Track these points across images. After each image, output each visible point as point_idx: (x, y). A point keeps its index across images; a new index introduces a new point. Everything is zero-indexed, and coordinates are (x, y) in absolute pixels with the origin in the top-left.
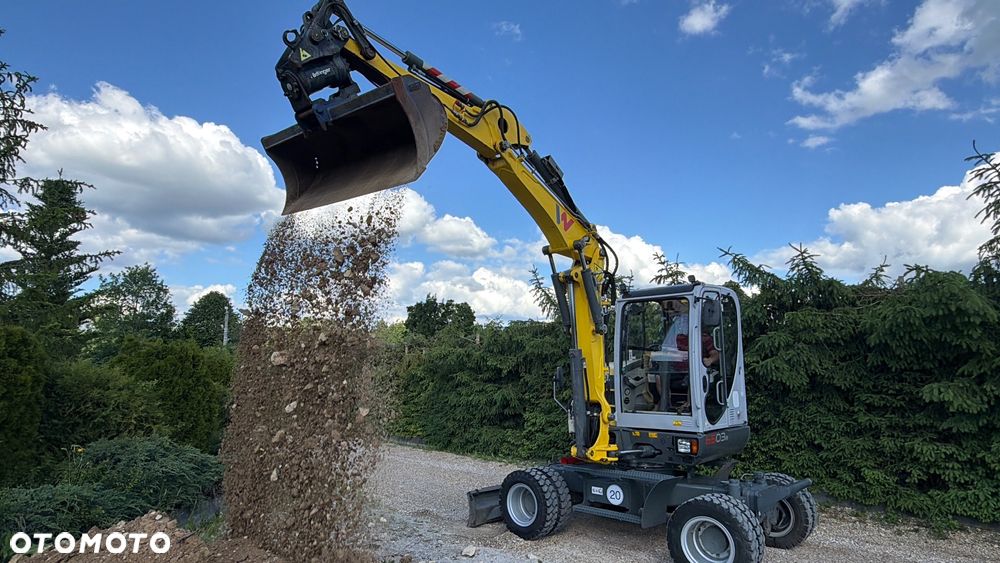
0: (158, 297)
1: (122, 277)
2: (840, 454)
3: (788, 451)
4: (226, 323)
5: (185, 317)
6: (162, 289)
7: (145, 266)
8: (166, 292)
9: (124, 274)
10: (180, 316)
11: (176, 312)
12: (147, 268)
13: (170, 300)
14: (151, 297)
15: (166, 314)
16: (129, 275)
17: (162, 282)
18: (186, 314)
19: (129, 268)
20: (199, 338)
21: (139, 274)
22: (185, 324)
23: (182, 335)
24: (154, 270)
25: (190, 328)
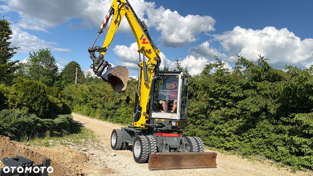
0: (51, 62)
1: (38, 54)
2: (271, 140)
3: (256, 138)
4: (76, 76)
5: (62, 71)
6: (53, 60)
7: (46, 49)
8: (54, 61)
9: (38, 53)
10: (60, 71)
11: (58, 69)
13: (55, 64)
14: (49, 62)
15: (54, 70)
16: (40, 53)
17: (53, 57)
18: (62, 70)
19: (40, 50)
20: (67, 81)
21: (44, 53)
22: (62, 74)
23: (60, 79)
24: (50, 51)
25: (64, 76)
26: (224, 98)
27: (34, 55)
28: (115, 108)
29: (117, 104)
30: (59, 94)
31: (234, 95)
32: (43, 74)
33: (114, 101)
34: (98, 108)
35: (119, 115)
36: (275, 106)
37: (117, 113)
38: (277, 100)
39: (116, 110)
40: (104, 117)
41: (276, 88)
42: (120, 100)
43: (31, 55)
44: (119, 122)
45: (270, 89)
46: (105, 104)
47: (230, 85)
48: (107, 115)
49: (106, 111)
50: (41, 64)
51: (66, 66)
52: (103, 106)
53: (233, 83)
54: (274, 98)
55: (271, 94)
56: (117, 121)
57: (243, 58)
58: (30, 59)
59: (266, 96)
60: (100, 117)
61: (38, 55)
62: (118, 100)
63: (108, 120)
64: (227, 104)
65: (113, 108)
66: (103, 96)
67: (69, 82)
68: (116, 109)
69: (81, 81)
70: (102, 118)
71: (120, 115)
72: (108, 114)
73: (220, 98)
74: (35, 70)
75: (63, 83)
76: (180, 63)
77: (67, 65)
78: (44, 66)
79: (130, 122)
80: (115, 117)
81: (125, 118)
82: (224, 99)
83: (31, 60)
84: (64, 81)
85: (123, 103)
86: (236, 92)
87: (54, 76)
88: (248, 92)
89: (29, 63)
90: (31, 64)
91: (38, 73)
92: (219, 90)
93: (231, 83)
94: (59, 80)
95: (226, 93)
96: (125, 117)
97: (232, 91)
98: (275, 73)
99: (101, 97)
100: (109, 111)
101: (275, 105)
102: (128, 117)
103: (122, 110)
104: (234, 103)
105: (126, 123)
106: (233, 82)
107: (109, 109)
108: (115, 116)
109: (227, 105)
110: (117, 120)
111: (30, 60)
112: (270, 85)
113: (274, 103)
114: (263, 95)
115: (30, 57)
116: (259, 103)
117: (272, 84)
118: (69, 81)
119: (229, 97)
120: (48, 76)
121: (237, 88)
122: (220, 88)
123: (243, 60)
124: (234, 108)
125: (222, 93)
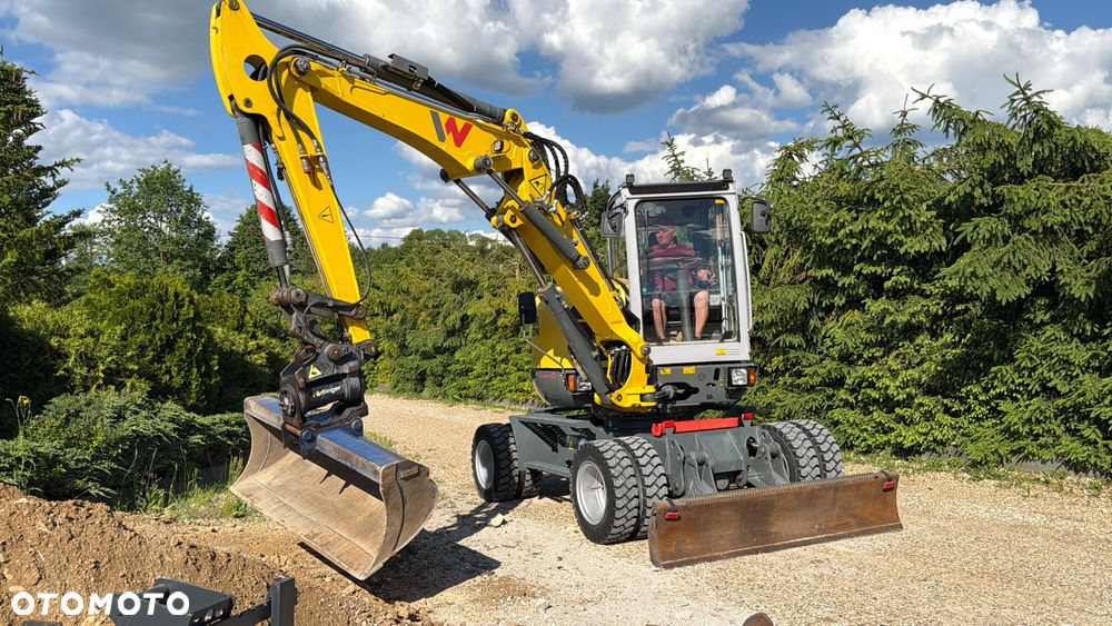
0: (188, 209)
1: (136, 184)
2: (1081, 399)
3: (1016, 399)
5: (230, 238)
6: (192, 200)
7: (163, 166)
8: (198, 204)
9: (138, 180)
10: (223, 239)
11: (217, 233)
12: (168, 168)
13: (206, 214)
14: (179, 211)
15: (203, 235)
16: (146, 181)
17: (191, 188)
18: (231, 234)
19: (144, 170)
20: (253, 271)
21: (157, 178)
22: (232, 249)
23: (229, 265)
24: (178, 171)
25: (239, 256)
26: (874, 264)
27: (123, 191)
28: (446, 350)
29: (451, 333)
30: (248, 318)
31: (913, 246)
32: (165, 254)
33: (439, 322)
34: (382, 357)
35: (465, 372)
36: (1088, 271)
37: (458, 367)
38: (1091, 246)
39: (452, 354)
40: (410, 385)
41: (1087, 201)
42: (464, 318)
43: (113, 193)
44: (467, 397)
45: (1066, 206)
46: (409, 338)
47: (894, 210)
48: (421, 379)
49: (413, 361)
50: (153, 221)
51: (241, 217)
52: (403, 347)
53: (906, 201)
54: (1081, 238)
55: (1064, 225)
56: (460, 395)
57: (942, 100)
58: (111, 206)
59: (1049, 235)
60: (396, 386)
61: (137, 190)
62: (454, 319)
63: (426, 392)
64: (887, 284)
65: (439, 350)
66: (395, 311)
67: (262, 275)
68: (452, 351)
69: (303, 268)
70: (402, 391)
71: (468, 371)
72: (425, 371)
73: (857, 268)
74: (136, 245)
75: (240, 279)
76: (682, 153)
77: (244, 213)
78: (164, 225)
79: (510, 391)
80: (453, 380)
81: (490, 380)
82: (872, 269)
83: (116, 209)
84: (244, 271)
85: (473, 326)
86: (921, 237)
87: (204, 260)
88: (977, 226)
89: (109, 222)
90: (115, 223)
91: (146, 254)
92: (851, 234)
93: (899, 202)
94: (224, 271)
95: (879, 243)
96: (487, 378)
97: (905, 233)
98: (1081, 140)
99: (390, 314)
100: (425, 362)
101: (1085, 264)
102: (502, 375)
103: (474, 351)
104: (913, 277)
105: (495, 400)
106: (906, 196)
107: (426, 356)
108: (452, 376)
109: (889, 290)
110: (459, 389)
111: (112, 211)
112: (1061, 190)
113: (1080, 259)
114: (1034, 233)
115: (111, 201)
116: (1025, 266)
117: (1068, 188)
118: (261, 269)
119: (894, 257)
120: (184, 259)
121: (922, 219)
122: (857, 227)
123: (942, 106)
124: (916, 297)
125: (866, 243)
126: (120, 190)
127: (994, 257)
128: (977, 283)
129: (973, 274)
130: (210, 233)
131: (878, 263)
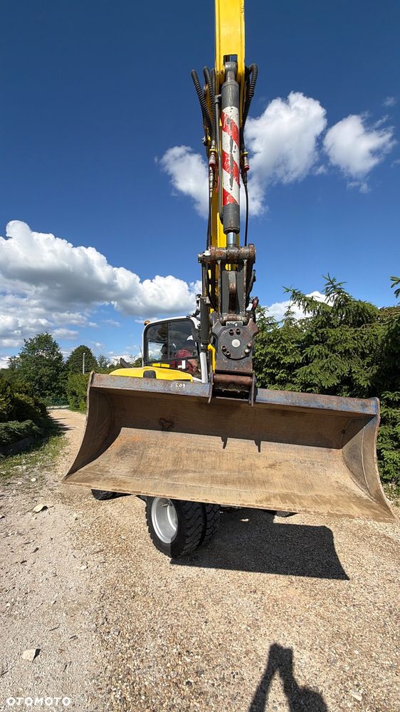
25: (70, 366)
26: (271, 368)
31: (288, 360)
36: (367, 372)
38: (368, 360)
41: (366, 337)
45: (355, 340)
47: (278, 343)
53: (284, 340)
54: (363, 356)
55: (355, 349)
57: (296, 291)
59: (346, 353)
64: (277, 377)
73: (264, 370)
75: (70, 374)
82: (271, 370)
86: (290, 356)
87: (57, 367)
88: (312, 349)
92: (261, 354)
93: (280, 340)
94: (64, 371)
95: (273, 359)
97: (283, 354)
98: (361, 306)
101: (366, 369)
104: (288, 375)
106: (283, 337)
109: (278, 380)
112: (352, 332)
113: (363, 366)
114: (341, 353)
116: (336, 369)
117: (356, 331)
119: (279, 366)
121: (291, 348)
122: (263, 351)
123: (296, 294)
124: (290, 384)
125: (267, 359)
126: (29, 342)
127: (321, 364)
128: (313, 377)
129: (311, 372)
130: (61, 357)
131: (273, 368)
